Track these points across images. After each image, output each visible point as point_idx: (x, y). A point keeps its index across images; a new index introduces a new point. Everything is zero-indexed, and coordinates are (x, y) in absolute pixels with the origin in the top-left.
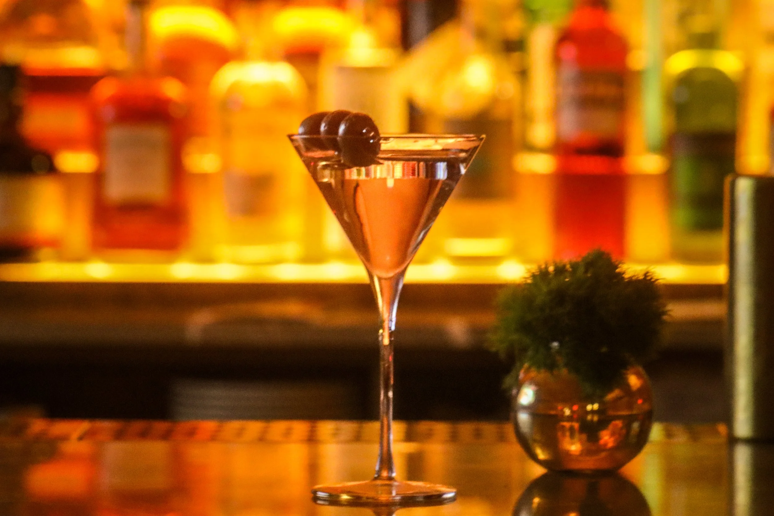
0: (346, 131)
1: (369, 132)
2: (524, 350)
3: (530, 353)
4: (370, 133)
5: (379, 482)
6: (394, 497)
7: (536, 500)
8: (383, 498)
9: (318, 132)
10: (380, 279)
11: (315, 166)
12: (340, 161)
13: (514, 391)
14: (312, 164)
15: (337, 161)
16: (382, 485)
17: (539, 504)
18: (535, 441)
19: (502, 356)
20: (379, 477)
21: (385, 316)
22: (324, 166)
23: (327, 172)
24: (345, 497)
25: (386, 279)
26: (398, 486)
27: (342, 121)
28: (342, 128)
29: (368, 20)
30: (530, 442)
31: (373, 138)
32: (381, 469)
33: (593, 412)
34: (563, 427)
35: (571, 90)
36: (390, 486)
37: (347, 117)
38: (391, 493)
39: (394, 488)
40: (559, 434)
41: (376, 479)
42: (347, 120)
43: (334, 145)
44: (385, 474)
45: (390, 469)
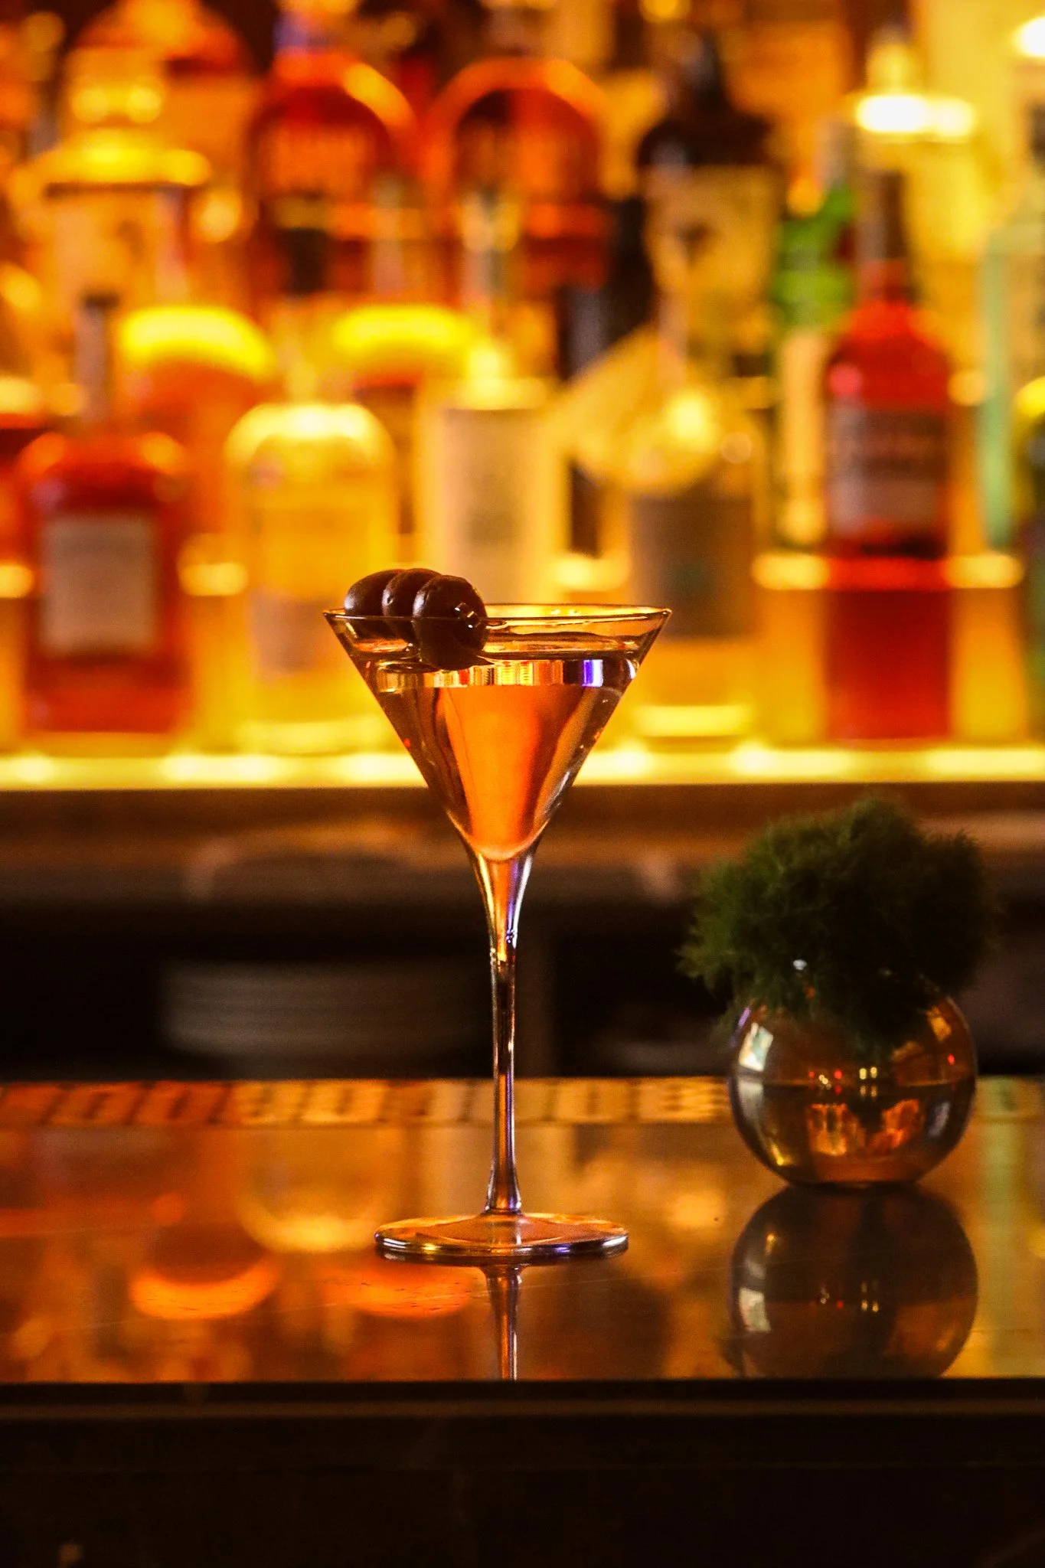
0: (427, 608)
1: (465, 611)
2: (748, 976)
3: (758, 980)
4: (467, 612)
5: (492, 1219)
6: (519, 1247)
7: (771, 1238)
8: (500, 1249)
9: (378, 609)
10: (489, 862)
11: (374, 668)
12: (416, 660)
13: (733, 1044)
14: (368, 665)
15: (412, 660)
16: (498, 1224)
17: (775, 1247)
18: (767, 1134)
19: (710, 984)
20: (493, 1210)
21: (501, 925)
22: (388, 666)
23: (393, 677)
24: (430, 1248)
25: (499, 863)
26: (525, 1226)
27: (418, 590)
28: (419, 603)
29: (500, 329)
30: (762, 1137)
31: (473, 620)
32: (495, 1196)
33: (869, 1081)
34: (816, 1112)
35: (851, 446)
36: (511, 1225)
37: (427, 585)
38: (514, 1240)
39: (518, 1229)
40: (811, 1124)
41: (487, 1213)
42: (427, 590)
43: (406, 633)
44: (502, 1204)
45: (511, 1196)
